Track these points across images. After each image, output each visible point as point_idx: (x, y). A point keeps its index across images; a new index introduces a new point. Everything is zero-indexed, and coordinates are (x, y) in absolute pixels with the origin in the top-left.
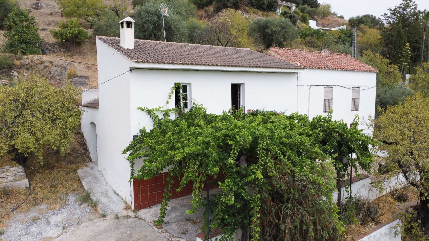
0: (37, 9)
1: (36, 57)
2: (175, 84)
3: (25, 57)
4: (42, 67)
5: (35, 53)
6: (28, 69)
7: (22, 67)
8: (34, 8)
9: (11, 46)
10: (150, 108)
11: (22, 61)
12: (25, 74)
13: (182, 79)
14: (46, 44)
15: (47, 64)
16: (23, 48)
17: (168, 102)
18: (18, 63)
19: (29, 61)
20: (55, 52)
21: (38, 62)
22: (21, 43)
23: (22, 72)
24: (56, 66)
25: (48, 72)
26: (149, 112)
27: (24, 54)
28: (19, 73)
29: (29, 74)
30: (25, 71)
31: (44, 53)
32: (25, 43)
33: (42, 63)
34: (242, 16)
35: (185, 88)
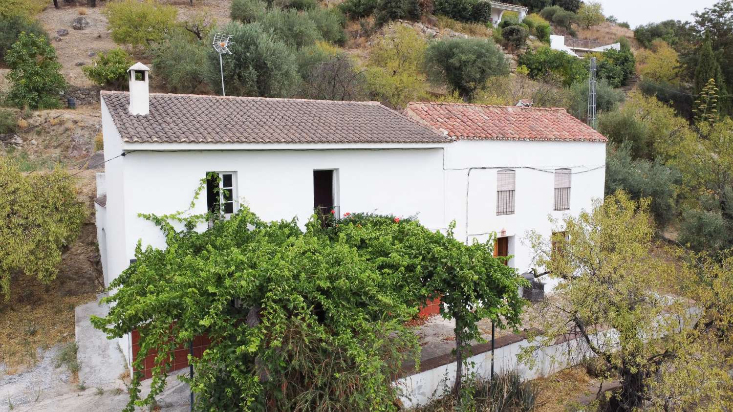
0: (80, 29)
1: (53, 113)
2: (208, 174)
3: (36, 113)
4: (62, 128)
5: (54, 106)
6: (39, 133)
7: (29, 129)
8: (75, 28)
9: (15, 96)
10: (159, 215)
11: (31, 121)
12: (34, 141)
13: (221, 166)
14: (76, 90)
15: (70, 125)
16: (33, 99)
17: (193, 204)
18: (23, 123)
19: (42, 119)
20: (90, 103)
21: (56, 121)
22: (30, 91)
23: (30, 138)
24: (83, 128)
25: (70, 139)
26: (158, 222)
27: (35, 108)
28: (25, 140)
29: (40, 140)
30: (35, 136)
31: (70, 105)
32: (37, 91)
33: (61, 123)
34: (424, 32)
35: (228, 180)
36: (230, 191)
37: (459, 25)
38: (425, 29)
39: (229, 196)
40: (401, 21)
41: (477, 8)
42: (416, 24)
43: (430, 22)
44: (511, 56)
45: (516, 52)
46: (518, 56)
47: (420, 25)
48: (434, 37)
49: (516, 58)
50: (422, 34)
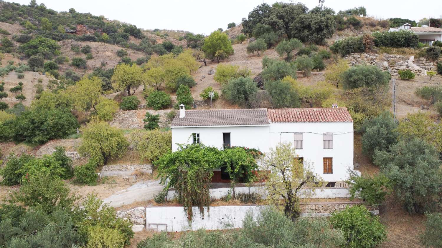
2: (193, 133)
10: (180, 144)
13: (196, 131)
14: (197, 102)
17: (188, 141)
20: (201, 106)
26: (180, 145)
34: (366, 58)
35: (198, 135)
36: (199, 138)
37: (395, 50)
38: (368, 56)
39: (199, 139)
40: (353, 54)
41: (408, 39)
42: (363, 54)
43: (372, 52)
44: (432, 63)
45: (436, 61)
46: (437, 63)
47: (365, 54)
48: (374, 60)
49: (436, 64)
50: (366, 59)
